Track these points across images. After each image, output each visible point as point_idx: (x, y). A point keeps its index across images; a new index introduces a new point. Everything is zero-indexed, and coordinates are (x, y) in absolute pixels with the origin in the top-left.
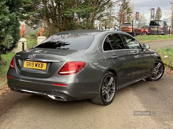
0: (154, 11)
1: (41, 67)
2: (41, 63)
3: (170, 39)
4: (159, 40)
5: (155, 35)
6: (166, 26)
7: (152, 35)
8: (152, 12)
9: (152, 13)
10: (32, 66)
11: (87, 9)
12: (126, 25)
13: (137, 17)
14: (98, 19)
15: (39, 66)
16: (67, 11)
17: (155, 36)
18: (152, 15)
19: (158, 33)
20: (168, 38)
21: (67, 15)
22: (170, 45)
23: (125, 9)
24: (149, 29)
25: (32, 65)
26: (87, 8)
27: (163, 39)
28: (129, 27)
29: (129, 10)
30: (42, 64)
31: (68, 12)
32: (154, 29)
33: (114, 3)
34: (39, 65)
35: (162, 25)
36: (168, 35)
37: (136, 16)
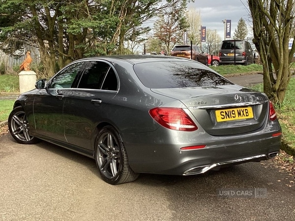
0: (230, 25)
1: (247, 116)
2: (244, 108)
3: (256, 72)
4: (237, 74)
5: (230, 65)
6: (250, 51)
7: (225, 66)
8: (227, 26)
9: (227, 28)
10: (234, 117)
11: (106, 20)
12: (182, 49)
13: (204, 36)
14: (130, 39)
15: (243, 114)
16: (73, 24)
17: (230, 67)
18: (227, 31)
19: (235, 62)
20: (251, 71)
21: (73, 32)
22: (253, 82)
23: (176, 20)
24: (222, 55)
25: (232, 115)
26: (107, 18)
27: (243, 72)
28: (186, 52)
29: (183, 23)
30: (246, 110)
31: (74, 26)
32: (228, 55)
33: (158, 10)
34: (243, 112)
35: (242, 48)
36: (253, 64)
37: (202, 34)
